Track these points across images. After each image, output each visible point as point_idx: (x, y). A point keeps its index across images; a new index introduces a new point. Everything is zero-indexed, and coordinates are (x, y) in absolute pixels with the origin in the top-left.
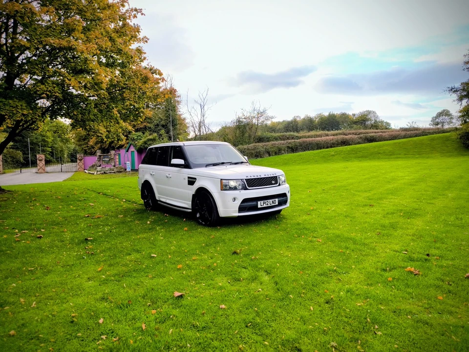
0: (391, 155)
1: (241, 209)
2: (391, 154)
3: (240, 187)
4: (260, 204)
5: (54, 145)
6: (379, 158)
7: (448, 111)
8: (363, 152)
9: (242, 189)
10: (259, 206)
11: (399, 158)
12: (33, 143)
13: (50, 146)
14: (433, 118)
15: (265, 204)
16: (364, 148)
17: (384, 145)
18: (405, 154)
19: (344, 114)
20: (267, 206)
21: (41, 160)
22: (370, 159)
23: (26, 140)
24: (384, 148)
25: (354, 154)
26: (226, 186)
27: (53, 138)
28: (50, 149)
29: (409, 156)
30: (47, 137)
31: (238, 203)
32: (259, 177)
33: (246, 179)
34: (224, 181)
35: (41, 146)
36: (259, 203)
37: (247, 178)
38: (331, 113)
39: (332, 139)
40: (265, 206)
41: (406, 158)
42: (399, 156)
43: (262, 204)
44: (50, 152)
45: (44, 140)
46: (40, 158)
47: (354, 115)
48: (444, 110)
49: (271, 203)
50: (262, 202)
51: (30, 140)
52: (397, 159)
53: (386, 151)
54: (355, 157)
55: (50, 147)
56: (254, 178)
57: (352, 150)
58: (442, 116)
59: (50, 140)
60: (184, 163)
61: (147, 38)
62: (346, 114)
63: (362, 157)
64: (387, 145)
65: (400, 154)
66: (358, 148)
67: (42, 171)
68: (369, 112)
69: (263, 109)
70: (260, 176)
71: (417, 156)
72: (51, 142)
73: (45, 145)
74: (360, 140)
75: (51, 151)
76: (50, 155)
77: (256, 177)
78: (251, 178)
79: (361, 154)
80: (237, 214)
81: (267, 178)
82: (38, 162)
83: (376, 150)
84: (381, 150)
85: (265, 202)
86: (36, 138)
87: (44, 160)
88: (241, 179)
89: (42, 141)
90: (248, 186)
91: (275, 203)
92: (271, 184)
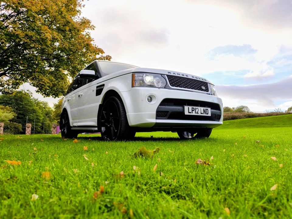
0: (272, 125)
1: (160, 114)
2: (272, 124)
3: (160, 85)
4: (188, 110)
5: (44, 122)
8: (251, 123)
10: (186, 113)
11: (280, 127)
12: (30, 119)
13: (41, 122)
15: (194, 112)
18: (283, 125)
19: (227, 108)
20: (196, 114)
21: (28, 127)
23: (26, 117)
25: (244, 124)
27: (43, 117)
28: (41, 124)
30: (40, 117)
31: (156, 103)
32: (185, 77)
33: (167, 75)
35: (35, 122)
36: (186, 107)
40: (194, 114)
42: (279, 125)
43: (190, 111)
44: (41, 126)
45: (38, 119)
46: (28, 126)
47: (233, 108)
49: (202, 112)
50: (190, 107)
51: (28, 117)
54: (246, 126)
59: (41, 119)
60: (94, 74)
61: (94, 27)
63: (250, 126)
68: (243, 107)
70: (187, 75)
72: (42, 120)
73: (38, 121)
76: (40, 128)
77: (181, 76)
78: (175, 75)
80: (154, 121)
83: (260, 122)
84: (264, 122)
85: (193, 108)
86: (33, 117)
87: (30, 128)
88: (161, 74)
89: (36, 119)
90: (170, 85)
91: (207, 113)
92: (200, 89)
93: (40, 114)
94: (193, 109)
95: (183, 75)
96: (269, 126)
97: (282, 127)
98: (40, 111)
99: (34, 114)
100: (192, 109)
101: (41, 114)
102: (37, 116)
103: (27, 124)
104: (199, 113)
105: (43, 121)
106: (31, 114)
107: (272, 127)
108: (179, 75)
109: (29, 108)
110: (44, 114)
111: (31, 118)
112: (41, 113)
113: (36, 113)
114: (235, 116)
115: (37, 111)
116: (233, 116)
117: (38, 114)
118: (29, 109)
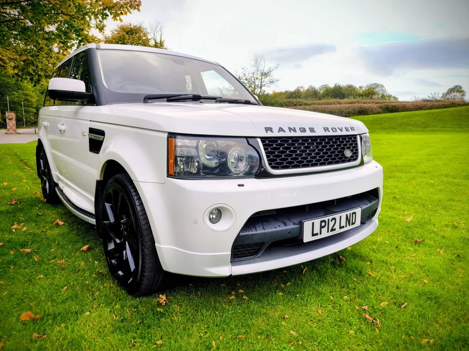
0: (425, 127)
1: (241, 250)
2: (425, 125)
3: (243, 167)
4: (310, 229)
6: (410, 131)
7: (460, 87)
9: (248, 174)
10: (307, 237)
11: (436, 131)
13: (34, 106)
14: (443, 94)
15: (324, 230)
16: (390, 118)
17: (414, 116)
18: (443, 127)
19: (350, 87)
20: (331, 234)
21: (11, 119)
22: (399, 131)
24: (415, 119)
25: (378, 124)
26: (189, 160)
27: (37, 98)
28: (34, 110)
29: (448, 129)
30: (31, 97)
31: (231, 227)
32: (308, 134)
33: (263, 139)
34: (179, 142)
35: (24, 106)
36: (307, 225)
37: (269, 134)
38: (337, 85)
39: (349, 108)
40: (325, 234)
41: (444, 131)
42: (435, 129)
43: (317, 230)
44: (35, 113)
45: (27, 100)
46: (10, 117)
47: (361, 87)
48: (456, 87)
49: (343, 223)
50: (317, 222)
51: (9, 98)
52: (434, 132)
53: (419, 122)
55: (35, 108)
56: (293, 134)
57: (376, 120)
58: (454, 92)
59: (34, 100)
60: (84, 90)
62: (352, 86)
64: (418, 115)
65: (435, 126)
66: (382, 118)
67: (13, 132)
68: (377, 85)
69: (268, 69)
70: (312, 130)
71: (459, 129)
72: (36, 102)
73: (29, 105)
74: (380, 110)
75: (35, 111)
76: (35, 116)
77: (299, 134)
78: (282, 134)
79: (388, 124)
80: (226, 270)
81: (330, 138)
82: (8, 121)
83: (405, 121)
84: (411, 121)
85: (325, 221)
86: (18, 97)
87: (14, 119)
88: (246, 137)
89: (25, 101)
90: (270, 164)
91: (354, 222)
92: (340, 158)
93: (31, 92)
94: (323, 224)
95: (304, 130)
96: (420, 129)
97: (440, 131)
98: (30, 87)
99: (20, 91)
100: (321, 224)
101: (33, 91)
102: (26, 95)
103: (6, 114)
104: (335, 230)
105: (38, 105)
106: (15, 93)
107: (423, 131)
108: (295, 130)
109: (8, 80)
110: (38, 92)
111: (16, 100)
112: (33, 89)
113: (24, 90)
114: (364, 108)
115: (24, 86)
116: (361, 108)
117: (28, 92)
118: (8, 83)
